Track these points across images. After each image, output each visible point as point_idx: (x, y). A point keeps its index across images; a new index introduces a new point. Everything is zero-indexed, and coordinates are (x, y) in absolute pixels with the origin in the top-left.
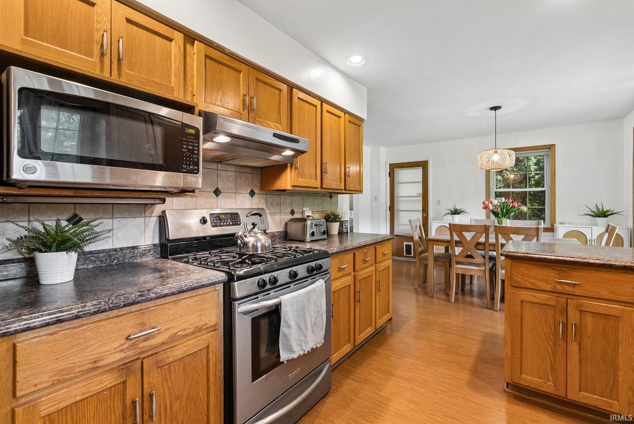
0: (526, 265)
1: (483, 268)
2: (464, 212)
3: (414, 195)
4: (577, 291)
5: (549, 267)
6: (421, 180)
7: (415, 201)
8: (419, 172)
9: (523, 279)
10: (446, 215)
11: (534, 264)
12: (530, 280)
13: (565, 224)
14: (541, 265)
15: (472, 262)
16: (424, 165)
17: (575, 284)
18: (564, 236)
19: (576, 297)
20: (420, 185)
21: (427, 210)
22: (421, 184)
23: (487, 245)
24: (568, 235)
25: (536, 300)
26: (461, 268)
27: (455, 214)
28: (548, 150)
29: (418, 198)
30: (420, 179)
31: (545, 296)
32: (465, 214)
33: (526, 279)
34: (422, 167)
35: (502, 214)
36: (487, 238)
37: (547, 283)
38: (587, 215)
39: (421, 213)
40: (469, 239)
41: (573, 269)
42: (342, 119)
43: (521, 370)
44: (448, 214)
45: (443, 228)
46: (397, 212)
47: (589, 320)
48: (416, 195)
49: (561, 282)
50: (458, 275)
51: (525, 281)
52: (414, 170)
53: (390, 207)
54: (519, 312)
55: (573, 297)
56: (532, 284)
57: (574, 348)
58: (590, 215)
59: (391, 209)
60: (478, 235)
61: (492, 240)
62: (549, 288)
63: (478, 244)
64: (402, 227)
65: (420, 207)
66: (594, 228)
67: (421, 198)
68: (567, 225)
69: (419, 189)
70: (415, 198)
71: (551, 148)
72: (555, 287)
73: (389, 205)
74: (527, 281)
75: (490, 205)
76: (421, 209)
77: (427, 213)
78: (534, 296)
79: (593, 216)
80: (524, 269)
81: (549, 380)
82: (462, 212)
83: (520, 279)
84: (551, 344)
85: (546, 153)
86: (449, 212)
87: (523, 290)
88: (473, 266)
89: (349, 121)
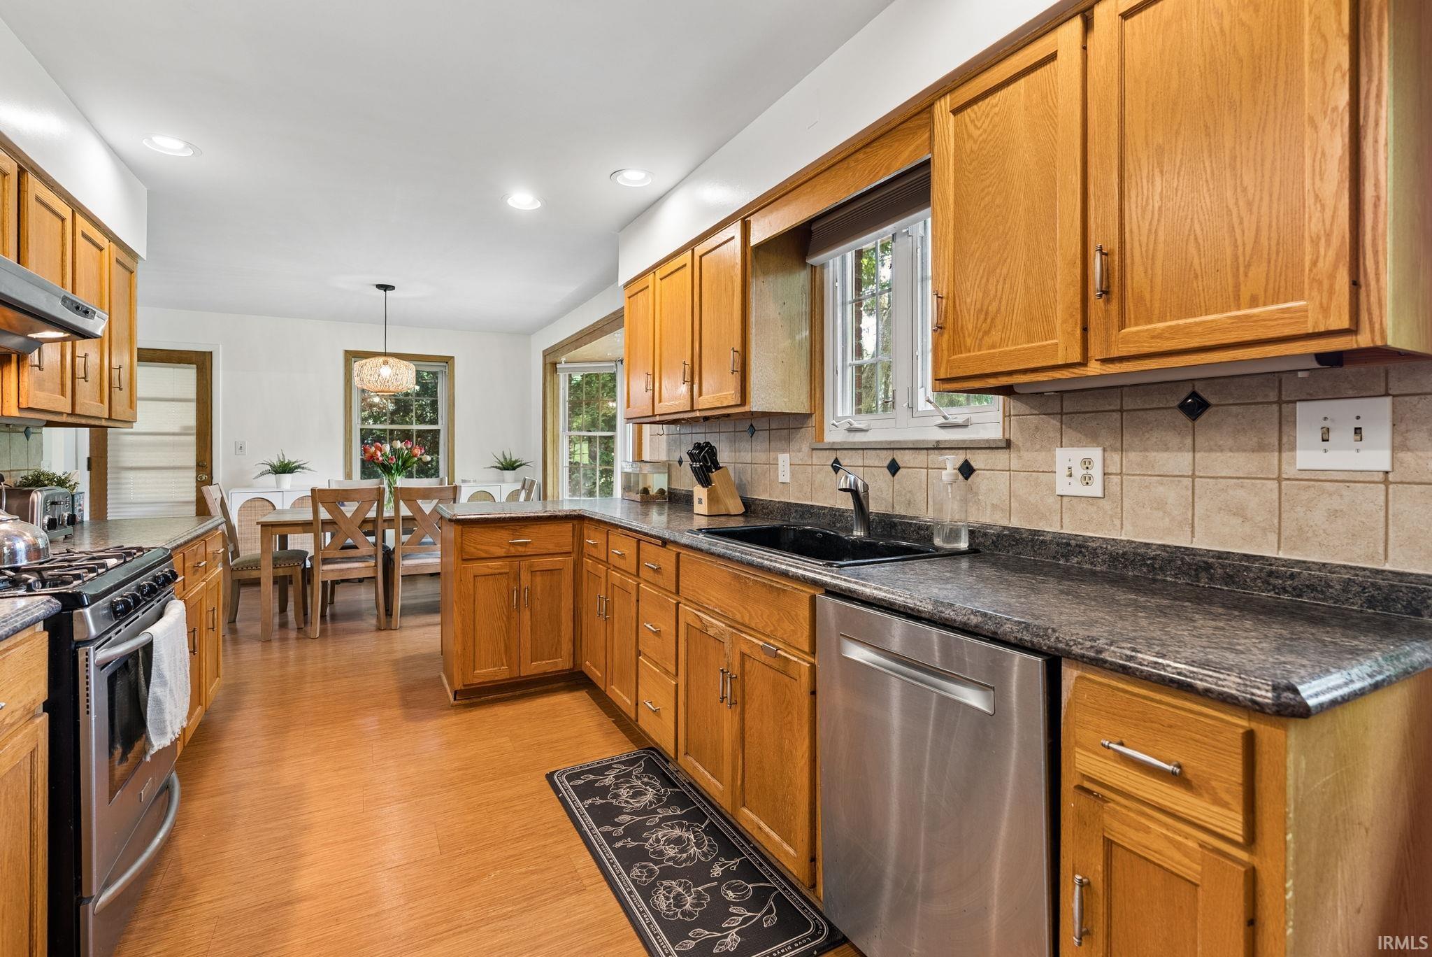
0: (478, 530)
1: (372, 563)
2: (303, 468)
3: (172, 431)
4: (529, 551)
5: (502, 528)
6: (193, 395)
7: (174, 445)
8: (186, 377)
9: (475, 548)
10: (262, 474)
11: (489, 527)
12: (483, 547)
13: (469, 481)
14: (494, 527)
15: (354, 555)
16: (202, 362)
17: (526, 543)
18: (469, 500)
19: (528, 558)
20: (192, 408)
21: (209, 466)
22: (193, 406)
23: (380, 521)
24: (472, 498)
25: (490, 571)
26: (332, 570)
27: (284, 472)
28: (445, 364)
29: (183, 438)
30: (191, 392)
31: (499, 563)
32: (304, 473)
33: (478, 547)
34: (195, 366)
35: (397, 469)
36: (380, 510)
37: (501, 548)
38: (493, 467)
39: (193, 474)
40: (349, 515)
41: (525, 526)
42: (106, 252)
43: (474, 666)
44: (269, 472)
45: (257, 503)
46: (117, 473)
47: (538, 579)
48: (176, 430)
49: (514, 544)
50: (325, 583)
51: (478, 550)
52: (171, 369)
53: (89, 459)
54: (471, 592)
55: (524, 558)
56: (486, 552)
57: (526, 615)
58: (496, 467)
59: (94, 465)
60: (366, 506)
61: (388, 512)
62: (501, 552)
63: (365, 521)
64: (133, 509)
65: (190, 458)
66: (504, 486)
67: (193, 439)
68: (472, 484)
69: (188, 416)
70: (176, 438)
71: (448, 361)
72: (509, 550)
73: (88, 455)
74: (481, 550)
75: (379, 454)
76: (193, 463)
77: (209, 472)
78: (488, 567)
79: (501, 469)
80: (477, 535)
81: (503, 665)
82: (298, 467)
83: (472, 549)
84: (505, 619)
85: (442, 369)
86: (269, 468)
87: (475, 561)
88: (354, 562)
89: (118, 261)
